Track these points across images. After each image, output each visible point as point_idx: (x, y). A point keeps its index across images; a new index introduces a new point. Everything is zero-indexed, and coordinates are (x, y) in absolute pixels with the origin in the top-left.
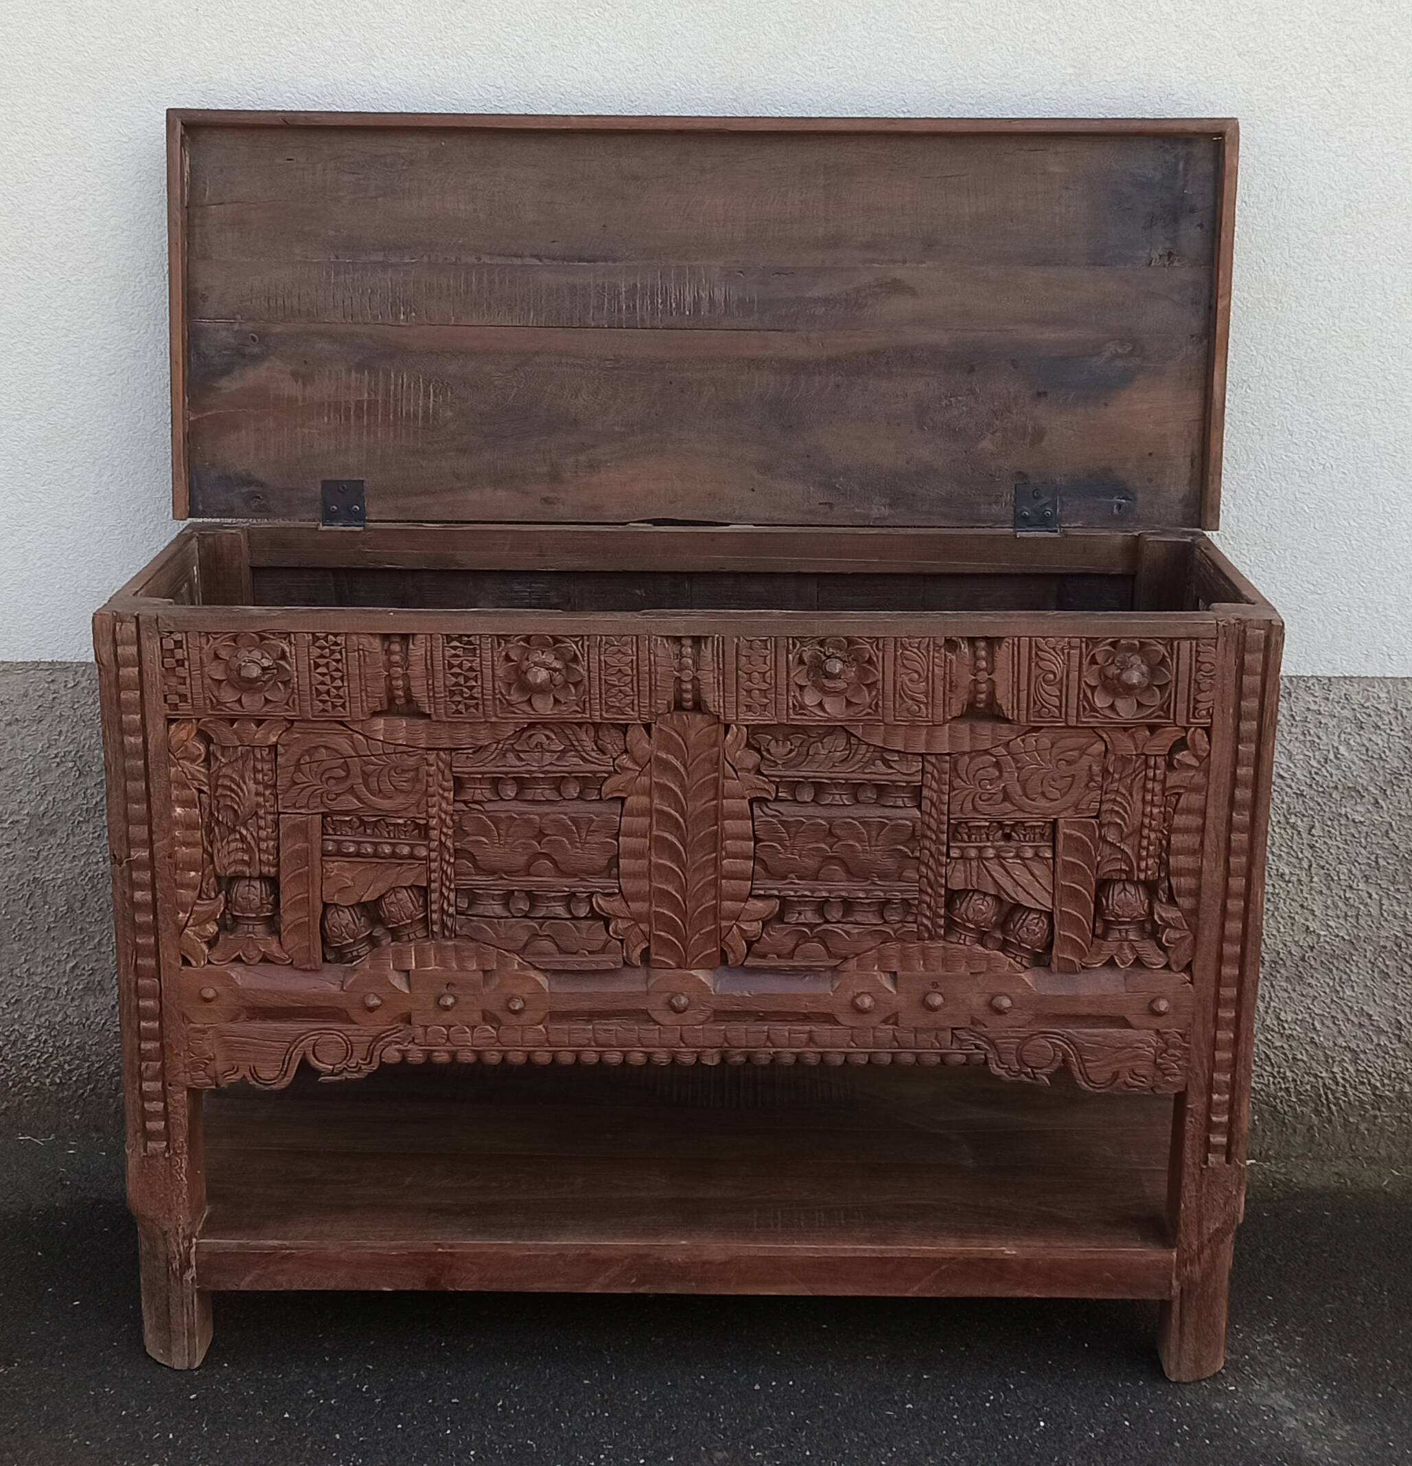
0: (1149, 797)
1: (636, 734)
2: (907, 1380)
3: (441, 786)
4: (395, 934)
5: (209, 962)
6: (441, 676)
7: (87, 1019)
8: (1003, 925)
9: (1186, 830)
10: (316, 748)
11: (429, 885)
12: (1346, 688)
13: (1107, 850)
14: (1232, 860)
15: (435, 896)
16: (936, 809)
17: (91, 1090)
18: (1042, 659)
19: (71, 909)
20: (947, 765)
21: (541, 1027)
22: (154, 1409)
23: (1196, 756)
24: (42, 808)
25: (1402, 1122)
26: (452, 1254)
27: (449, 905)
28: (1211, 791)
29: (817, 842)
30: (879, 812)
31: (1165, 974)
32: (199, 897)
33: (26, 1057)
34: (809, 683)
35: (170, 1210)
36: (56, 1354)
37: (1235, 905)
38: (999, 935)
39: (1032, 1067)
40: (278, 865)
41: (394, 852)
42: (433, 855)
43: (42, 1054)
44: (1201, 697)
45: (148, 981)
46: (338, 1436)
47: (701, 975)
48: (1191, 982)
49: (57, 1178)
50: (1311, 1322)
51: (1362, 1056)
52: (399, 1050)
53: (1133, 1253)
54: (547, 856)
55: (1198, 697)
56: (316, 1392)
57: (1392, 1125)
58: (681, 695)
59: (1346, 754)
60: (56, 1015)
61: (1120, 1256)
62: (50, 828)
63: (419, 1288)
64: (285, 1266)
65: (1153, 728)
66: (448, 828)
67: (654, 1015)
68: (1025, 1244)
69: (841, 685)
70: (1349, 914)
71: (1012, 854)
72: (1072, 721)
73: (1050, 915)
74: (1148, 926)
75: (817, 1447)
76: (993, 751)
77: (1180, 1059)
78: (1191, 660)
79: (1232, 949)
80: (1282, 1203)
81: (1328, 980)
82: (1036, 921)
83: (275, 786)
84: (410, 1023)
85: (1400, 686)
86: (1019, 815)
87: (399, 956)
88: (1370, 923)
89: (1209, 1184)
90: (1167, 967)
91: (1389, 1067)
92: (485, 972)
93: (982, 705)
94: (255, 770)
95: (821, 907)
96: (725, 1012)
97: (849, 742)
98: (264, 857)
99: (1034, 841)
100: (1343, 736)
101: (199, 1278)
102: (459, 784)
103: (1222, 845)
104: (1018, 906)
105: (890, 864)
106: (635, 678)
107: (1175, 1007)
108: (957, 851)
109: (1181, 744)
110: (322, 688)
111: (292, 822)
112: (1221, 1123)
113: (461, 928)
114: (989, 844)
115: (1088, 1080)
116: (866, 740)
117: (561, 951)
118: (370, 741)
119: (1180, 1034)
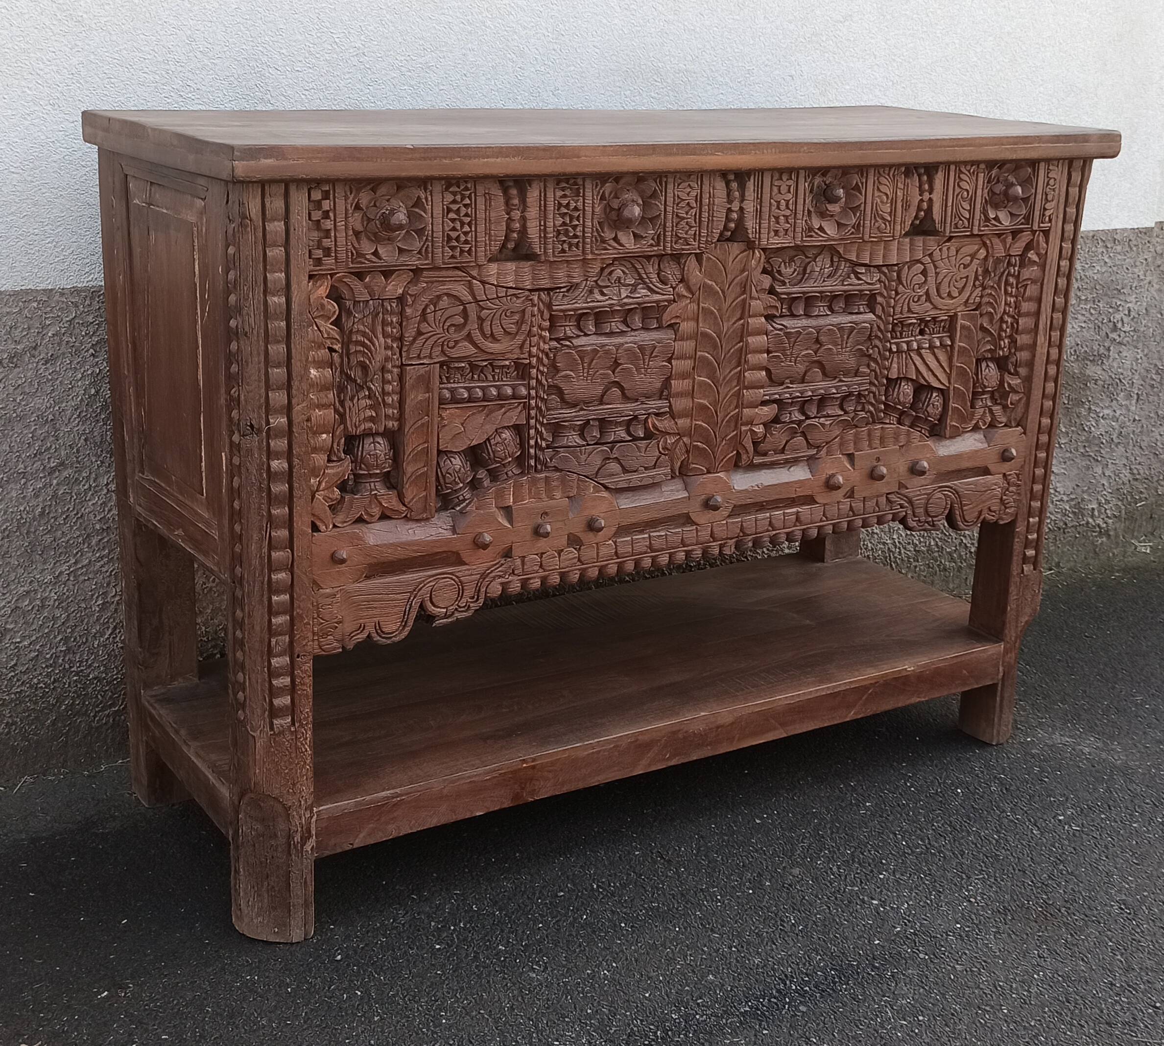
0: (1009, 290)
1: (692, 264)
3: (540, 326)
4: (494, 475)
5: (335, 525)
6: (552, 216)
8: (915, 404)
9: (1028, 314)
10: (439, 297)
11: (527, 422)
13: (983, 335)
14: (1053, 334)
15: (531, 433)
16: (885, 312)
18: (962, 180)
20: (895, 274)
21: (610, 542)
23: (1038, 254)
26: (533, 767)
27: (541, 439)
28: (1045, 282)
29: (807, 349)
30: (849, 318)
31: (1009, 430)
32: (329, 461)
35: (294, 785)
37: (1052, 370)
38: (913, 413)
39: (932, 517)
40: (401, 418)
41: (499, 394)
42: (533, 392)
44: (1048, 206)
45: (281, 553)
47: (725, 476)
48: (1024, 434)
52: (502, 584)
53: (980, 652)
55: (1046, 206)
61: (973, 656)
63: (505, 806)
64: (395, 814)
65: (1015, 234)
66: (544, 365)
67: (693, 517)
68: (917, 659)
71: (926, 345)
72: (976, 232)
73: (947, 393)
74: (1000, 393)
76: (923, 260)
77: (1015, 494)
78: (1045, 176)
79: (1048, 404)
82: (937, 398)
83: (401, 338)
84: (510, 556)
86: (934, 312)
87: (500, 495)
89: (1024, 588)
90: (1008, 424)
92: (569, 498)
93: (921, 222)
94: (384, 323)
95: (805, 405)
96: (741, 506)
97: (833, 260)
98: (390, 412)
99: (940, 333)
101: (319, 846)
102: (554, 322)
103: (1048, 323)
104: (928, 387)
105: (852, 362)
106: (698, 211)
107: (1017, 453)
108: (895, 346)
110: (453, 234)
111: (417, 373)
112: (1033, 539)
113: (550, 460)
114: (913, 339)
115: (964, 521)
116: (846, 257)
117: (625, 470)
118: (487, 286)
119: (1016, 475)
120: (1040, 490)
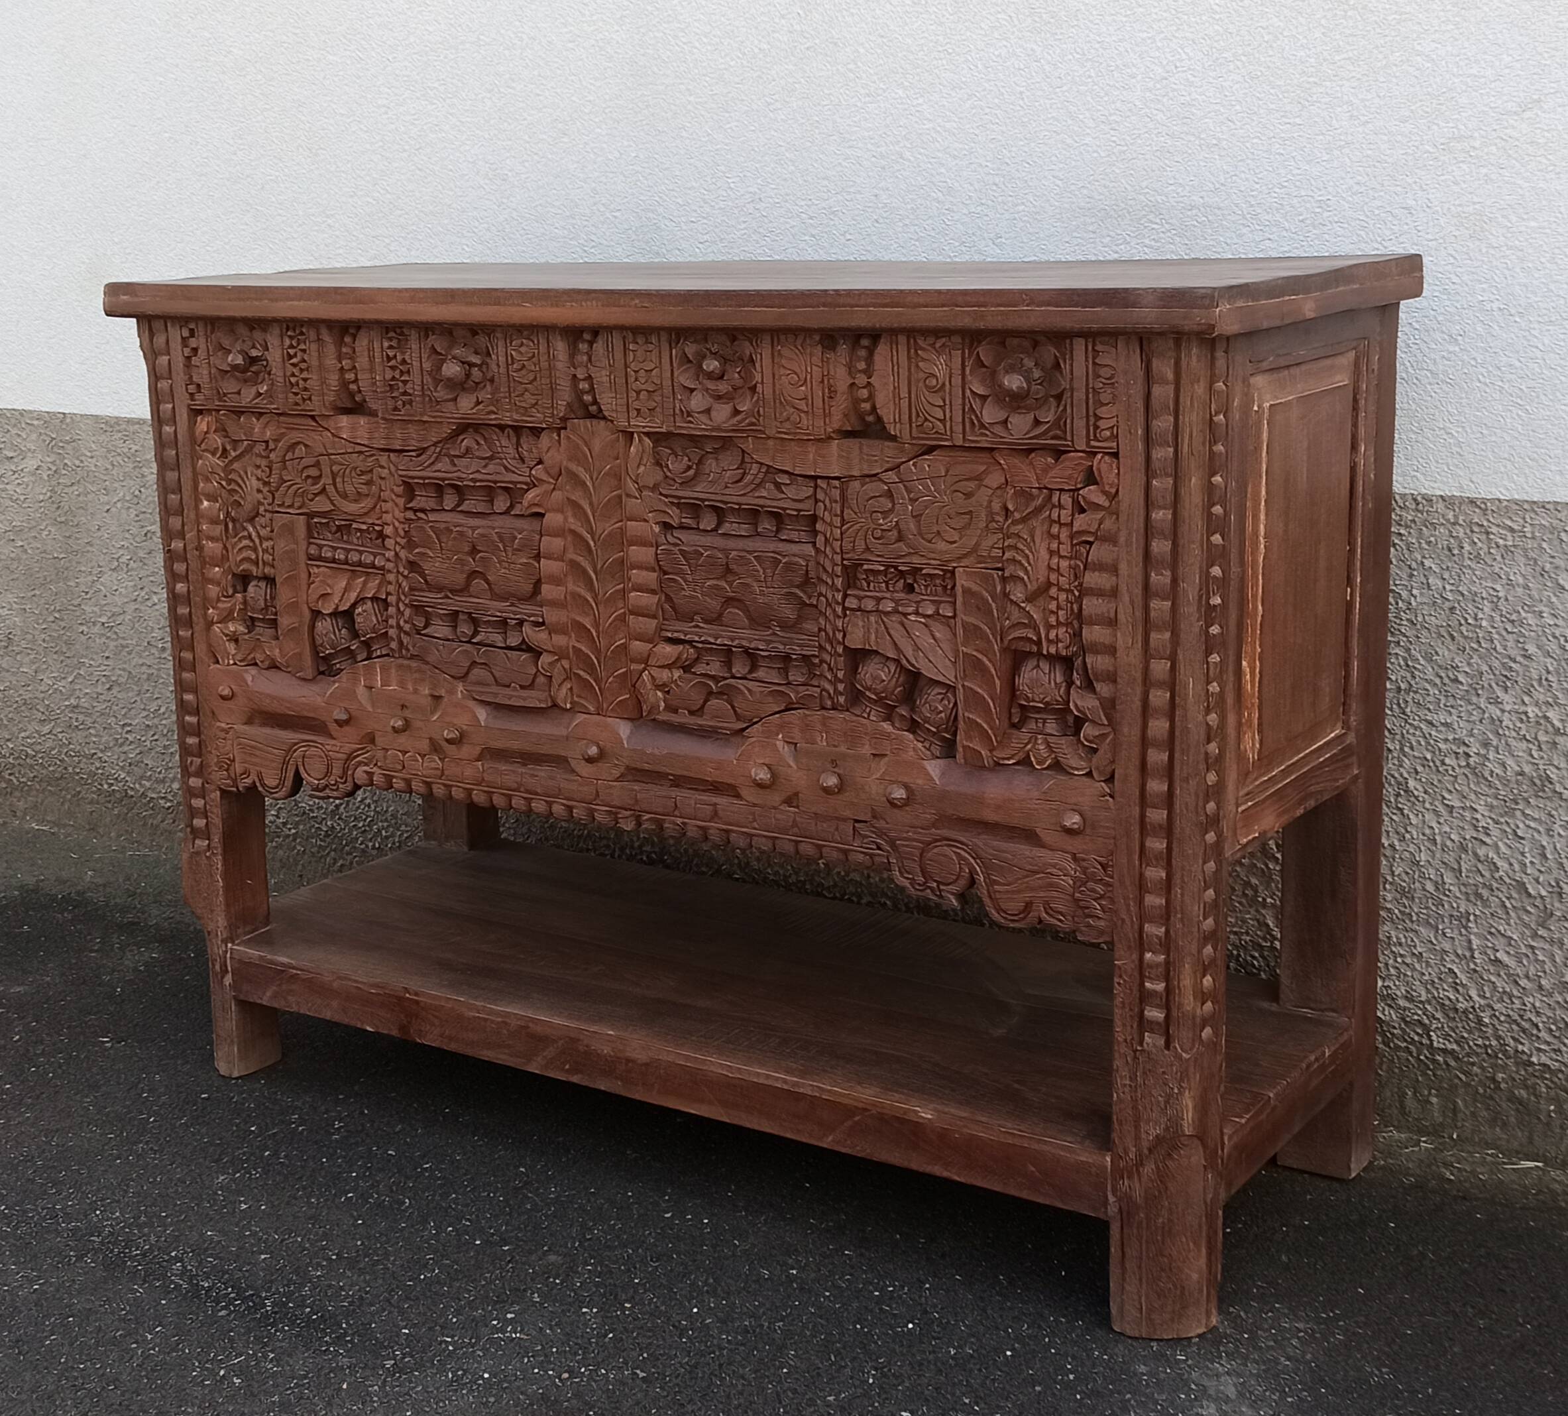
0: (1055, 545)
1: (545, 441)
3: (392, 490)
4: (366, 648)
5: (234, 663)
6: (381, 368)
8: (907, 699)
9: (1099, 592)
10: (296, 444)
11: (388, 597)
13: (1011, 612)
14: (1154, 636)
15: (393, 610)
16: (830, 546)
18: (922, 359)
20: (838, 492)
21: (478, 763)
23: (1105, 493)
26: (417, 1002)
27: (405, 621)
28: (1123, 540)
29: (717, 578)
30: (772, 546)
31: (1084, 783)
32: (222, 593)
34: (699, 386)
35: (212, 910)
37: (1159, 697)
38: (905, 711)
39: (939, 883)
40: (274, 565)
41: (360, 559)
42: (390, 565)
44: (1102, 412)
45: (189, 675)
47: (617, 725)
48: (1111, 796)
52: (366, 772)
53: (1063, 1148)
54: (482, 575)
55: (1098, 412)
61: (1046, 1148)
63: (393, 1033)
64: (294, 986)
65: (1055, 454)
66: (401, 537)
67: (573, 763)
68: (943, 1108)
71: (912, 609)
72: (957, 440)
73: (954, 691)
76: (884, 476)
77: (1102, 897)
78: (1087, 360)
79: (1157, 756)
82: (940, 697)
83: (270, 482)
84: (375, 743)
86: (916, 560)
87: (370, 670)
89: (1144, 1073)
90: (1089, 774)
92: (434, 697)
94: (255, 466)
95: (727, 654)
96: (638, 769)
97: (740, 459)
98: (265, 557)
99: (935, 595)
101: (234, 986)
102: (408, 489)
103: (1139, 614)
104: (920, 677)
105: (788, 611)
106: (538, 375)
107: (1091, 824)
108: (856, 601)
109: (1088, 476)
110: (293, 380)
112: (1156, 992)
113: (415, 647)
114: (888, 595)
115: (999, 910)
116: (754, 457)
117: (497, 682)
118: (336, 439)
119: (1100, 864)
120: (1160, 907)
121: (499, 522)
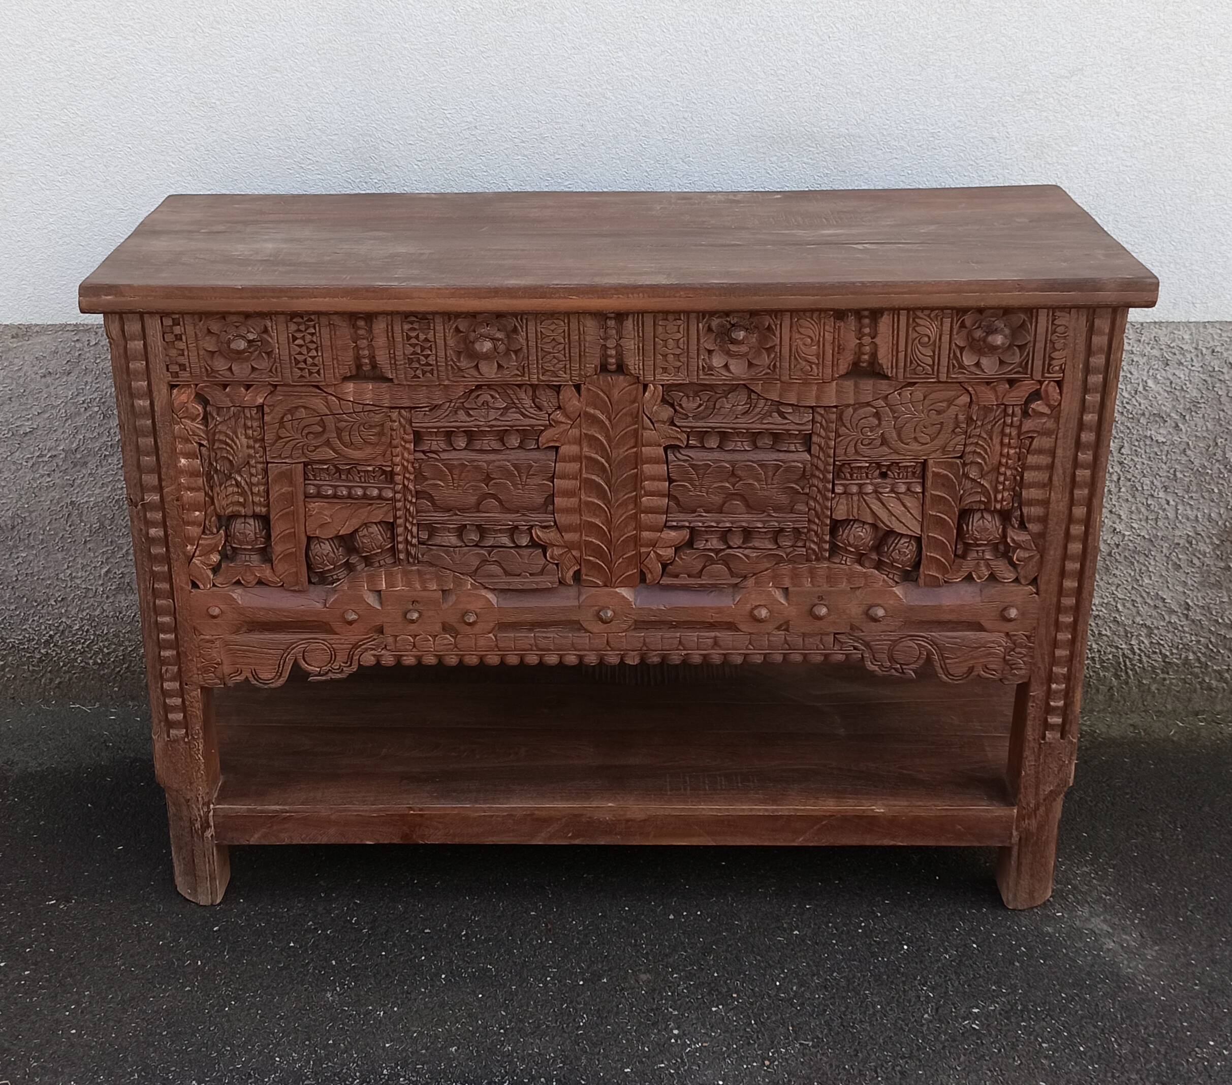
0: (1006, 441)
1: (568, 394)
2: (793, 909)
3: (403, 439)
4: (368, 561)
5: (214, 585)
6: (401, 346)
7: (120, 613)
8: (877, 548)
9: (1037, 468)
10: (297, 408)
11: (395, 520)
12: (1155, 331)
13: (968, 484)
14: (1076, 492)
15: (400, 530)
16: (824, 452)
17: (126, 668)
18: (918, 325)
19: (102, 526)
20: (834, 416)
21: (491, 635)
22: (185, 939)
23: (1049, 406)
24: (74, 445)
25: (1186, 683)
26: (421, 816)
27: (412, 537)
28: (1060, 435)
29: (721, 482)
30: (775, 456)
31: (1014, 588)
32: (204, 533)
33: (73, 643)
34: (716, 348)
35: (191, 783)
36: (105, 892)
37: (1077, 530)
38: (874, 556)
39: (900, 664)
40: (268, 505)
41: (365, 494)
42: (398, 496)
43: (86, 640)
44: (1055, 355)
45: (164, 602)
46: (334, 962)
47: (625, 592)
48: (1037, 594)
49: (102, 740)
50: (1119, 856)
51: (1156, 631)
52: (374, 655)
53: (983, 810)
54: (494, 496)
55: (1053, 355)
56: (314, 924)
57: (1177, 685)
58: (606, 360)
59: (1153, 386)
60: (95, 610)
61: (970, 813)
62: (82, 461)
63: (395, 841)
64: (286, 826)
65: (1011, 382)
66: (410, 473)
67: (585, 625)
68: (891, 803)
69: (744, 349)
70: (1150, 517)
71: (888, 490)
72: (943, 378)
73: (919, 540)
74: (1002, 548)
75: (724, 968)
76: (875, 403)
77: (1025, 656)
78: (1048, 323)
79: (1073, 566)
80: (1089, 752)
81: (1130, 571)
82: (906, 544)
83: (263, 440)
84: (382, 633)
85: (1201, 329)
86: (895, 457)
87: (372, 579)
88: (1167, 525)
89: (1045, 756)
91: (1177, 640)
92: (443, 591)
93: (865, 365)
94: (246, 427)
95: (725, 535)
96: (644, 622)
97: (749, 397)
98: (257, 499)
99: (907, 478)
100: (1151, 372)
101: (218, 835)
102: (418, 437)
103: (1068, 480)
104: (891, 533)
105: (784, 499)
106: (567, 346)
107: (1023, 614)
108: (841, 488)
109: (1036, 395)
110: (299, 357)
111: (279, 470)
112: (1058, 707)
113: (423, 555)
114: (868, 481)
115: (948, 674)
116: (765, 396)
117: (507, 573)
118: (342, 402)
119: (1026, 636)
120: (1066, 656)
121: (514, 456)
